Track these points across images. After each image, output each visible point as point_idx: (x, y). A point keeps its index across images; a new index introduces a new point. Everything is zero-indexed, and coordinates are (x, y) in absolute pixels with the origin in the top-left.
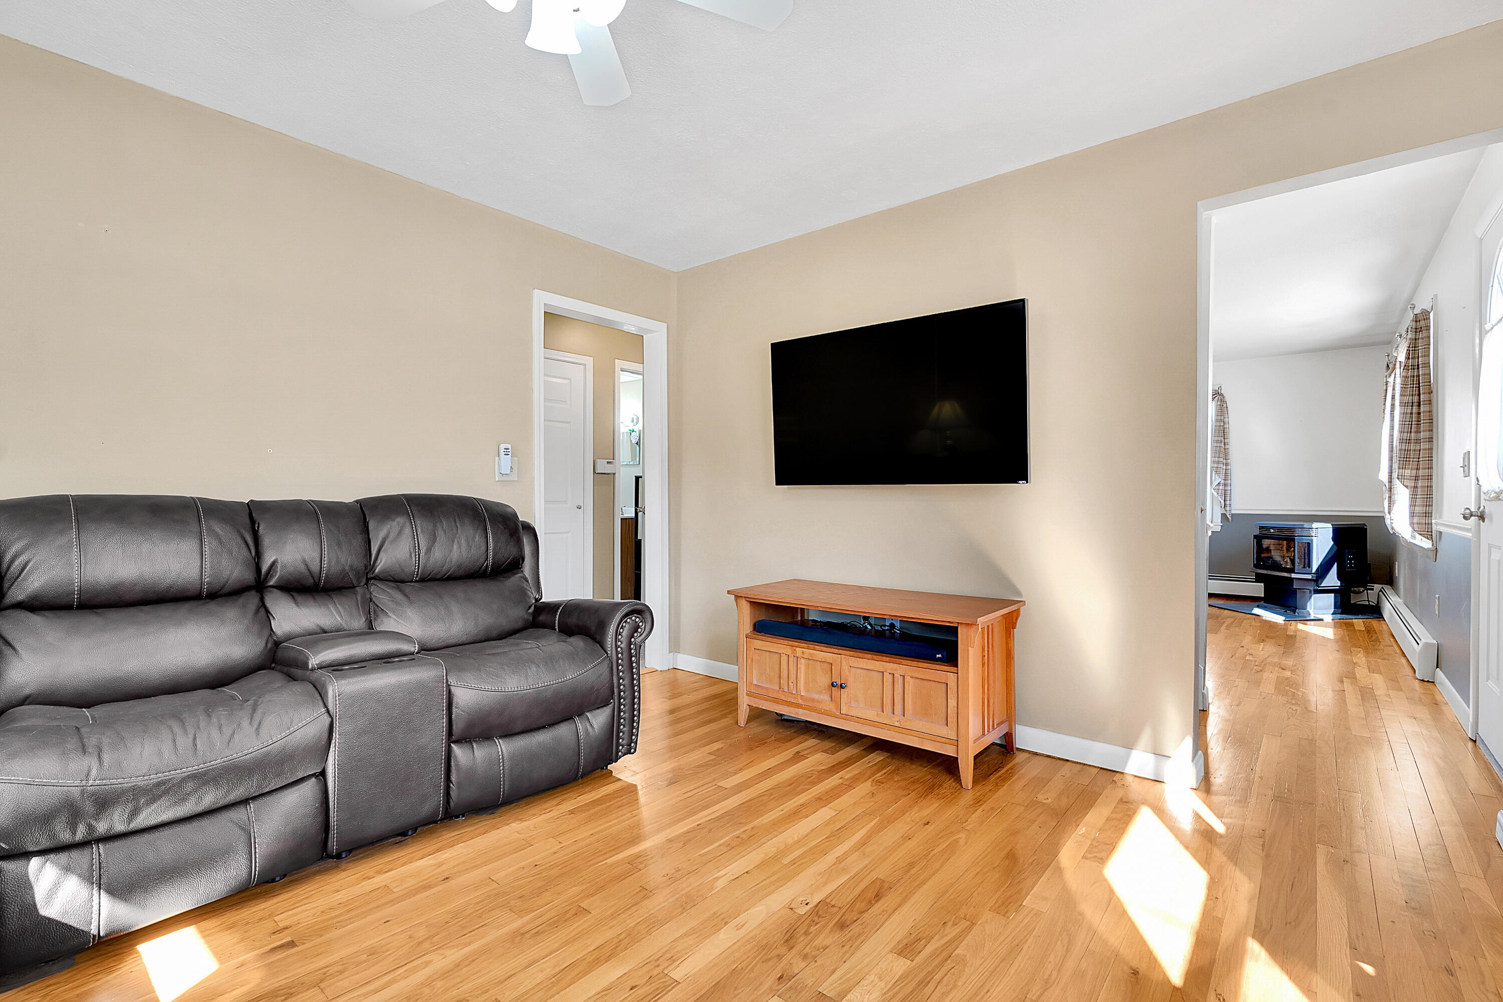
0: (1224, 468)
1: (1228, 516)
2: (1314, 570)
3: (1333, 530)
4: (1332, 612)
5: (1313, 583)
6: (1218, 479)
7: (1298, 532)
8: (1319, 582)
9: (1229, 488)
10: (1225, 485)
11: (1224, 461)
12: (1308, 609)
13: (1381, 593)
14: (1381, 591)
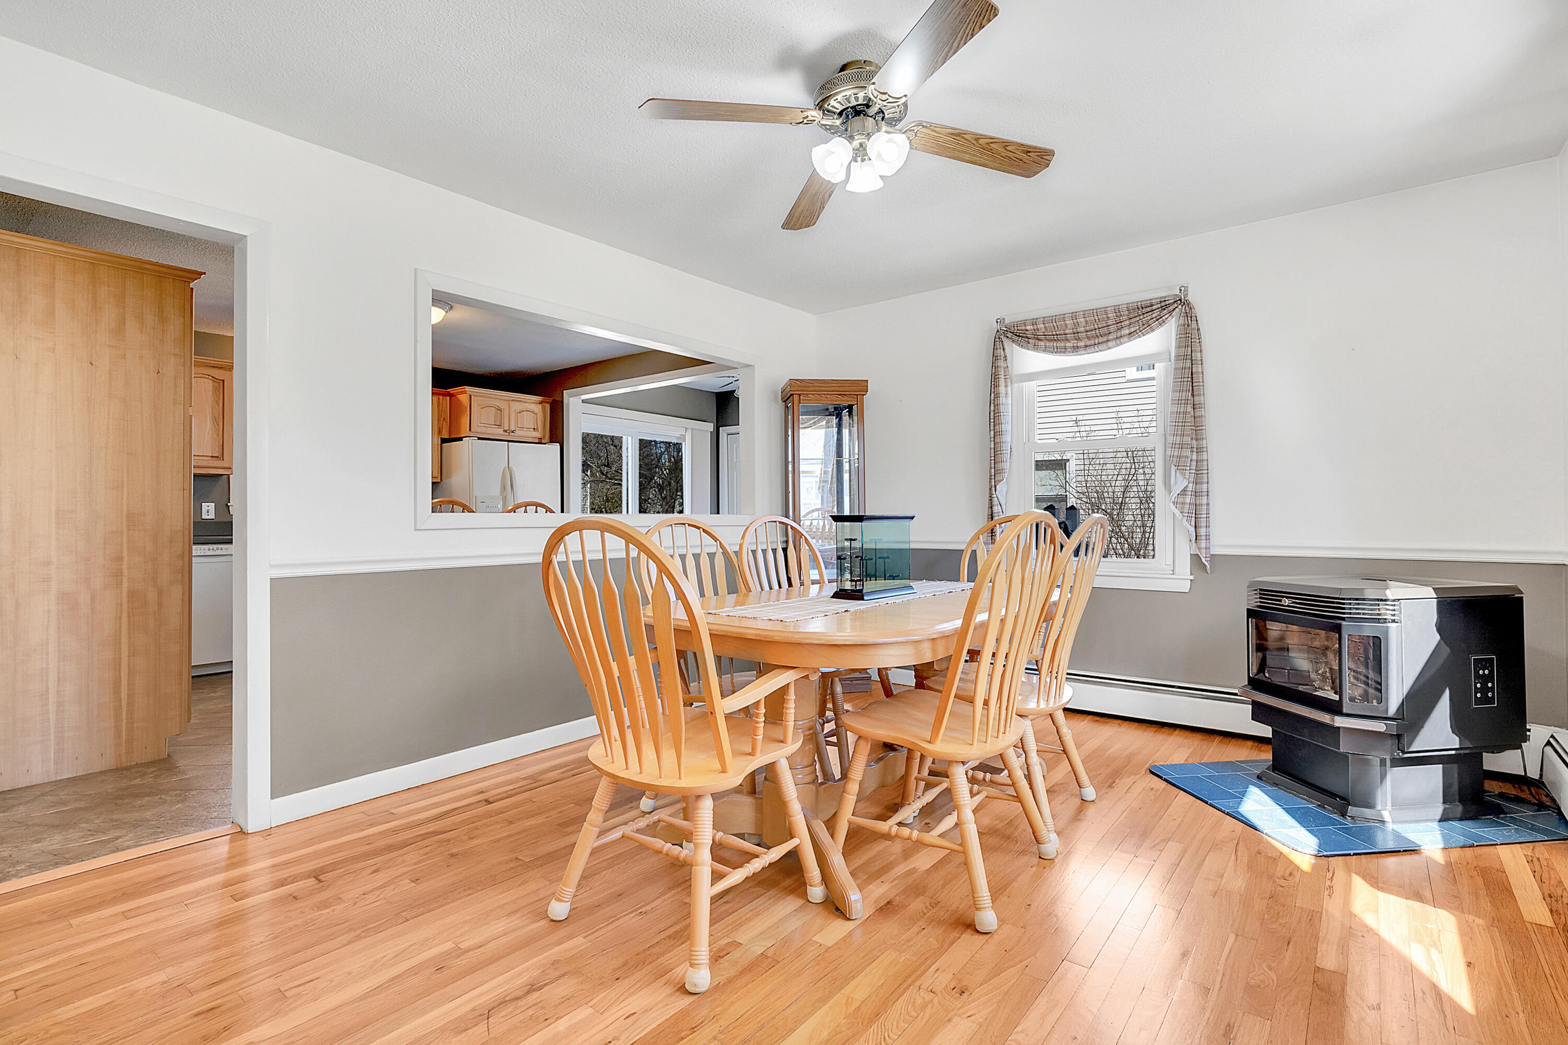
0: (1194, 457)
1: (1203, 560)
2: (1392, 709)
3: (1438, 603)
4: (1438, 817)
5: (1389, 742)
6: (1180, 482)
7: (1351, 609)
8: (1405, 740)
9: (1204, 501)
10: (1196, 494)
11: (1194, 443)
12: (1379, 807)
13: (1548, 749)
14: (1549, 743)
